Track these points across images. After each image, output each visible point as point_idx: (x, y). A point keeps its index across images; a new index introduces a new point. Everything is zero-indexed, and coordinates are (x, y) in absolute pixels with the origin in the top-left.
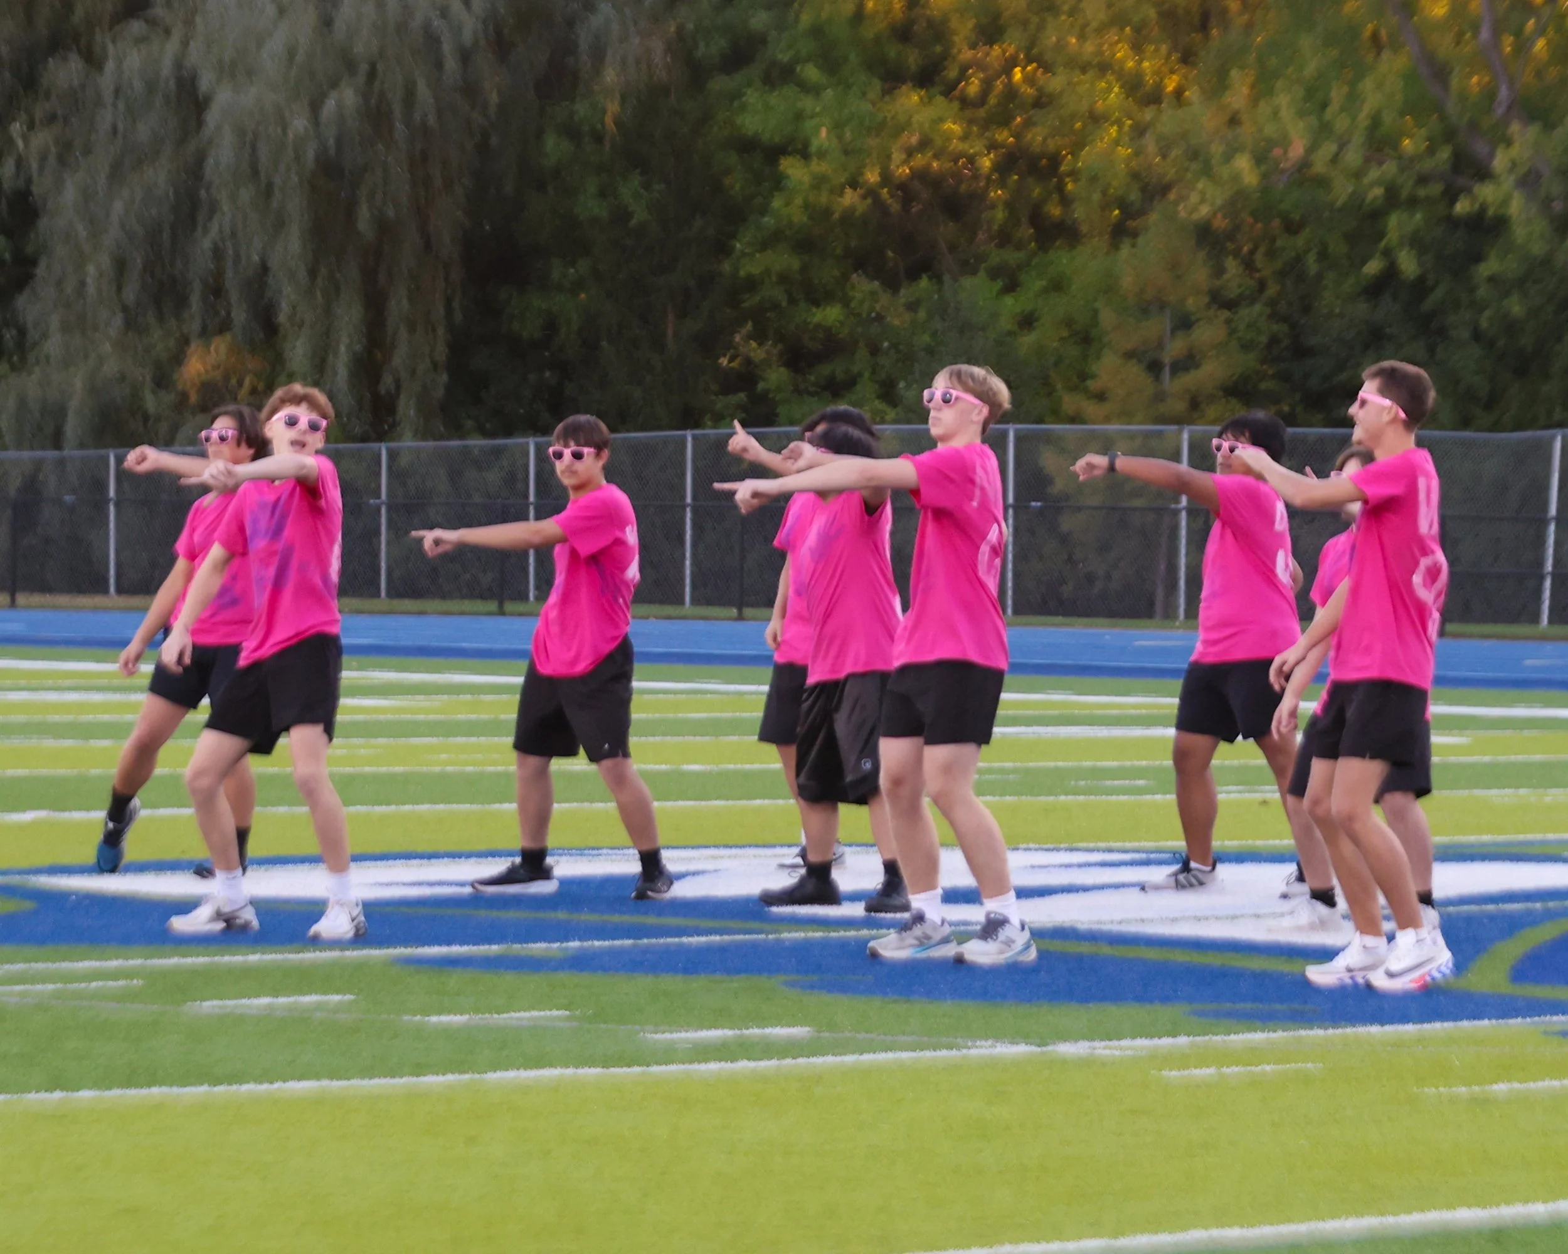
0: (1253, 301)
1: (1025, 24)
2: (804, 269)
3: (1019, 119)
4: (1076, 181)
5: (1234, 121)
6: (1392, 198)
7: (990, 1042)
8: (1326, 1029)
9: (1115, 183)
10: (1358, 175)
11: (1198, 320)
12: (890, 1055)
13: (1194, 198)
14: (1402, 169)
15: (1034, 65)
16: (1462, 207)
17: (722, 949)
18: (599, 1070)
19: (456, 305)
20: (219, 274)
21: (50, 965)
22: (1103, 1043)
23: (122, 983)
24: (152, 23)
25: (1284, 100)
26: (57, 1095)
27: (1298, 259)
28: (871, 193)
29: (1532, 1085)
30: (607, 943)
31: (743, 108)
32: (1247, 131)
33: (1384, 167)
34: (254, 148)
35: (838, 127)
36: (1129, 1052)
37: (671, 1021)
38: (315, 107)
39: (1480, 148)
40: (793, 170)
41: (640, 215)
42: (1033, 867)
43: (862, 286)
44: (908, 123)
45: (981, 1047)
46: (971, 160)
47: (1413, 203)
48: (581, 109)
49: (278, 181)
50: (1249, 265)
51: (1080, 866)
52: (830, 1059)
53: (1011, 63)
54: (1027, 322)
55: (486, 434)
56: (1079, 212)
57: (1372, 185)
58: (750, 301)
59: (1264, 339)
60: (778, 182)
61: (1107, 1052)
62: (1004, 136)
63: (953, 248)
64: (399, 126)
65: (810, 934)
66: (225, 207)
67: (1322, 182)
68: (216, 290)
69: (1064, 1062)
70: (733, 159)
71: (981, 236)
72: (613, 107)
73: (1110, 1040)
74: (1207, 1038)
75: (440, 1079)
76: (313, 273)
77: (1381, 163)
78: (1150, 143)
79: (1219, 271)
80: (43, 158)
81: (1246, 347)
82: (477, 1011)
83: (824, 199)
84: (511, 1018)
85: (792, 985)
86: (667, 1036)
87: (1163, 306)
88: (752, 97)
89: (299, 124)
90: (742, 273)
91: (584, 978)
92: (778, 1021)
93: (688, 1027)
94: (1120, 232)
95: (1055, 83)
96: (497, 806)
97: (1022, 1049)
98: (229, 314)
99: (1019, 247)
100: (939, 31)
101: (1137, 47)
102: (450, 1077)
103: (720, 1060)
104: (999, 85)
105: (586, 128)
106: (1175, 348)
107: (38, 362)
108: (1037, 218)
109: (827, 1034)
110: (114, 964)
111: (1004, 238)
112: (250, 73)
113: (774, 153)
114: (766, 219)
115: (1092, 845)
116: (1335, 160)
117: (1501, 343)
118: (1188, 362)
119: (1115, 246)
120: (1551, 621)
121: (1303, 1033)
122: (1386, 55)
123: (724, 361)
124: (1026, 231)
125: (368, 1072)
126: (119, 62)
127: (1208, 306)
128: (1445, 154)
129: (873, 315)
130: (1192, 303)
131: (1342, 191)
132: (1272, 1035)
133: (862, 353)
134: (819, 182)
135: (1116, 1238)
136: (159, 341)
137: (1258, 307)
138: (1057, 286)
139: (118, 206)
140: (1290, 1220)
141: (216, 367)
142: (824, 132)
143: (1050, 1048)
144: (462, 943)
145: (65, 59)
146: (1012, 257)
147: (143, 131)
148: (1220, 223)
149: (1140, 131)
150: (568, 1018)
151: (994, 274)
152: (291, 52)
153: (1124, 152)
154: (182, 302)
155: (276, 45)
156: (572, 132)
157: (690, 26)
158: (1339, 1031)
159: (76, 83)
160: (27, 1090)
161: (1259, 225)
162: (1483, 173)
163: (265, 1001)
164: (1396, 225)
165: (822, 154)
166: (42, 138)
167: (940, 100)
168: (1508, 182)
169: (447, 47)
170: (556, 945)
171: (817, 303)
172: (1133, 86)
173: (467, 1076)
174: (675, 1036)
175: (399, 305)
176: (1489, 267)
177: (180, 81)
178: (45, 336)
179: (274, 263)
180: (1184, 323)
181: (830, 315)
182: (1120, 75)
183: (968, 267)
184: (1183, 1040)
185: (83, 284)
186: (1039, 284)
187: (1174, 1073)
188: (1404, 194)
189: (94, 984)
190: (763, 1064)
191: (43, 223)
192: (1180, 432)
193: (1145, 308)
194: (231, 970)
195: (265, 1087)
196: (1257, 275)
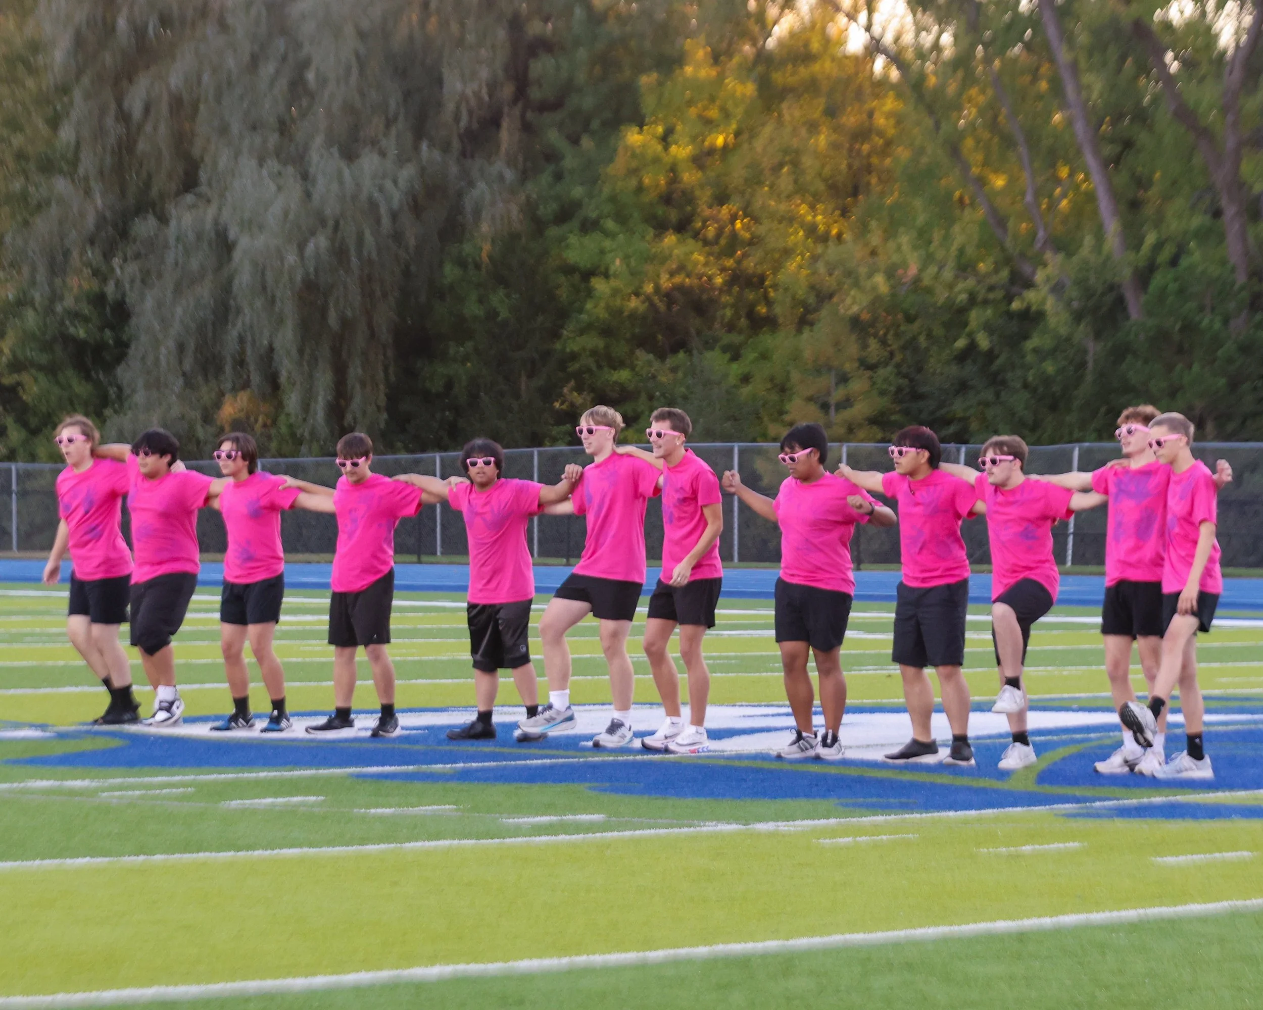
0: (886, 364)
1: (743, 193)
2: (607, 347)
3: (739, 252)
4: (776, 290)
5: (873, 253)
6: (973, 300)
7: (714, 823)
8: (921, 814)
9: (800, 292)
10: (951, 286)
11: (852, 377)
12: (653, 831)
13: (849, 301)
14: (979, 282)
15: (749, 218)
16: (1016, 305)
17: (552, 767)
18: (473, 841)
19: (391, 370)
20: (242, 352)
21: (137, 779)
22: (784, 823)
23: (181, 790)
24: (199, 196)
25: (905, 239)
26: (142, 858)
27: (914, 338)
28: (648, 299)
29: (1046, 846)
30: (480, 764)
31: (568, 247)
32: (882, 261)
33: (968, 281)
34: (263, 274)
35: (626, 258)
36: (800, 828)
37: (518, 810)
38: (301, 247)
39: (1027, 269)
40: (599, 285)
41: (504, 314)
42: (744, 716)
43: (643, 357)
44: (671, 255)
45: (709, 826)
46: (710, 278)
47: (986, 302)
48: (467, 248)
49: (278, 294)
50: (884, 342)
51: (773, 715)
52: (615, 834)
53: (733, 218)
54: (746, 379)
55: (412, 452)
56: (778, 310)
57: (960, 292)
58: (574, 367)
59: (893, 389)
60: (589, 293)
61: (786, 828)
62: (730, 263)
63: (699, 333)
64: (354, 259)
65: (607, 758)
66: (247, 310)
67: (929, 291)
68: (240, 362)
69: (759, 834)
70: (562, 279)
71: (717, 325)
72: (487, 247)
73: (788, 821)
74: (848, 819)
75: (376, 847)
76: (301, 352)
77: (966, 279)
78: (821, 267)
79: (865, 346)
80: (132, 281)
81: (882, 393)
82: (399, 805)
83: (618, 302)
84: (421, 810)
85: (593, 789)
86: (516, 820)
87: (830, 369)
88: (573, 239)
89: (291, 258)
90: (568, 350)
91: (465, 786)
92: (586, 811)
93: (529, 815)
94: (804, 322)
95: (761, 230)
96: (414, 681)
97: (733, 827)
98: (249, 377)
99: (740, 332)
100: (688, 198)
101: (812, 207)
102: (383, 846)
103: (548, 835)
104: (728, 229)
105: (470, 260)
106: (837, 395)
107: (130, 408)
108: (751, 315)
109: (614, 819)
110: (177, 778)
111: (731, 327)
112: (261, 227)
113: (588, 274)
114: (582, 316)
115: (781, 703)
116: (936, 277)
117: (1041, 389)
118: (846, 403)
119: (799, 331)
120: (1073, 563)
121: (907, 816)
122: (968, 211)
123: (557, 405)
124: (743, 322)
125: (331, 843)
126: (179, 219)
127: (859, 368)
128: (1005, 274)
129: (650, 375)
130: (848, 367)
131: (941, 296)
132: (888, 817)
133: (643, 397)
134: (615, 292)
135: (787, 940)
136: (206, 394)
137: (890, 369)
138: (764, 356)
139: (179, 311)
140: (894, 929)
141: (241, 410)
142: (618, 262)
143: (750, 826)
144: (391, 765)
145: (145, 219)
146: (735, 338)
147: (194, 264)
148: (865, 316)
149: (815, 258)
150: (456, 810)
151: (725, 349)
152: (286, 214)
153: (804, 272)
154: (219, 370)
155: (276, 209)
156: (461, 263)
157: (534, 196)
158: (929, 815)
159: (152, 233)
160: (122, 854)
161: (890, 318)
162: (1029, 284)
163: (269, 800)
164: (975, 317)
165: (616, 276)
166: (133, 268)
167: (691, 242)
168: (1044, 290)
169: (383, 210)
170: (449, 766)
171: (615, 369)
172: (811, 230)
173: (392, 845)
174: (521, 820)
175: (355, 371)
176: (1034, 342)
177: (218, 234)
178: (134, 391)
179: (277, 345)
180: (844, 379)
181: (623, 375)
182: (802, 225)
183: (709, 345)
184: (832, 821)
185: (157, 359)
186: (752, 356)
187: (827, 841)
188: (980, 298)
189: (164, 791)
190: (574, 837)
191: (134, 321)
192: (841, 447)
193: (818, 370)
194: (248, 782)
195: (268, 852)
196: (889, 349)
